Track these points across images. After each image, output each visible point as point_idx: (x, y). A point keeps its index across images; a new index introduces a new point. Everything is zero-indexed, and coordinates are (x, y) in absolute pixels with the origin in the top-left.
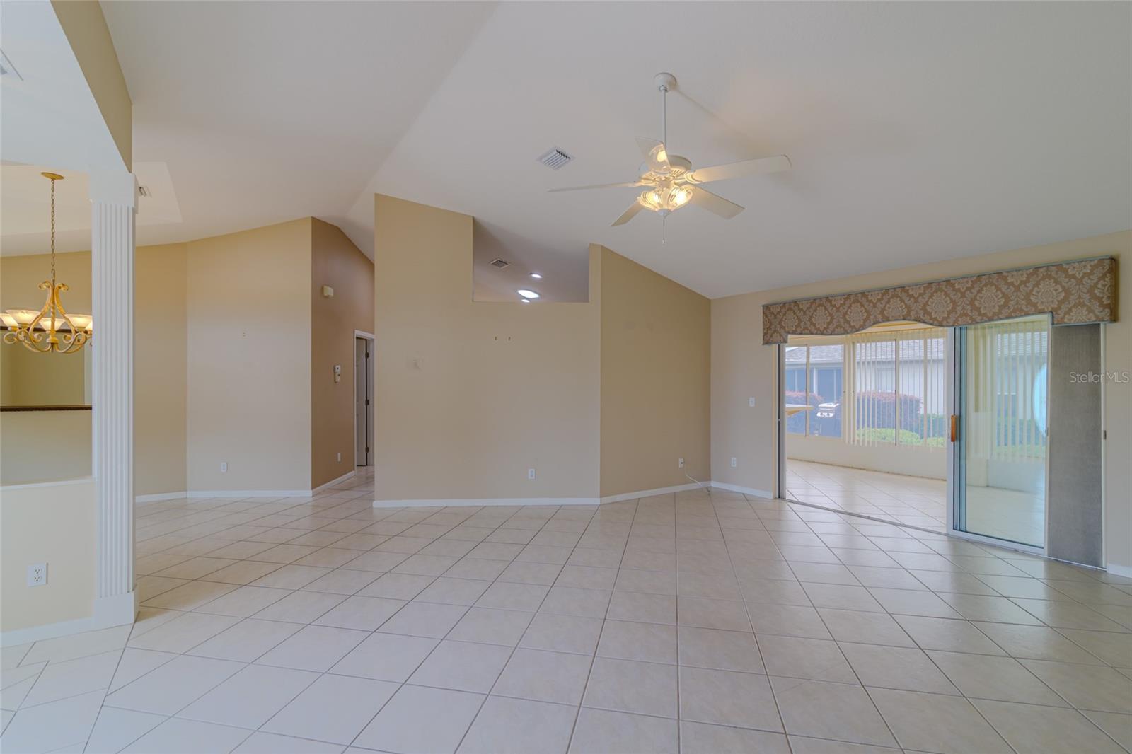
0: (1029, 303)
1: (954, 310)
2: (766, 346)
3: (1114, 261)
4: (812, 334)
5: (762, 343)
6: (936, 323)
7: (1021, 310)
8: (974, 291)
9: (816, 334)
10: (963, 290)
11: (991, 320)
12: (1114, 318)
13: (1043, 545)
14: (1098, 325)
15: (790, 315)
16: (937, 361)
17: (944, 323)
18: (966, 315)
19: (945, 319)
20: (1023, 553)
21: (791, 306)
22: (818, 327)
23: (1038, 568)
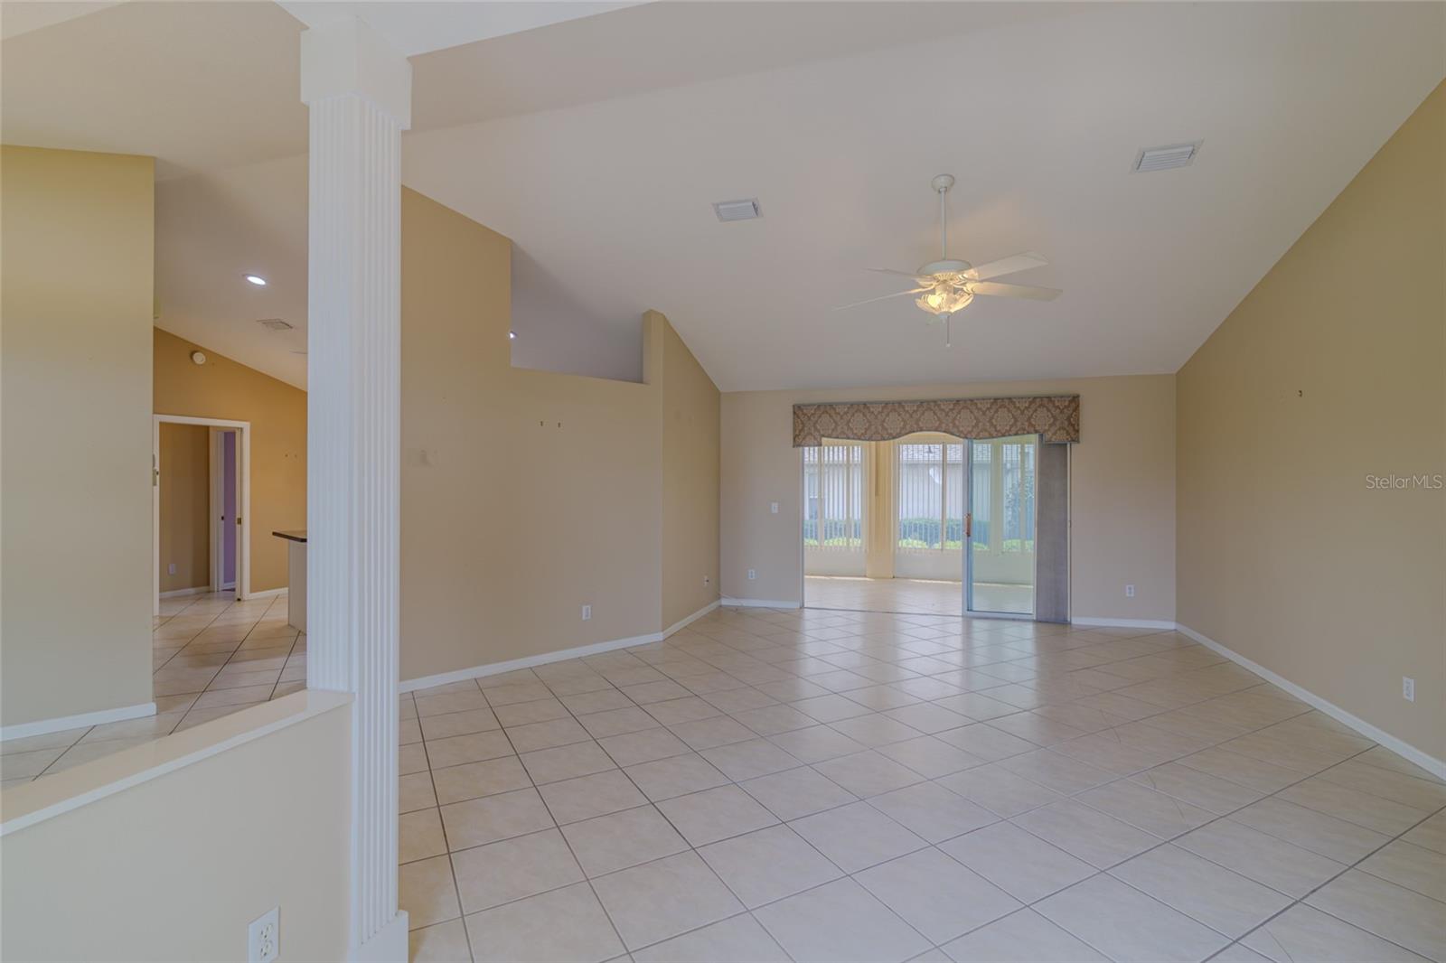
0: (1031, 425)
1: (977, 425)
2: (796, 449)
3: (1075, 399)
4: (848, 438)
5: (792, 445)
6: (962, 435)
7: (1024, 429)
8: (992, 411)
9: (854, 439)
10: (984, 409)
11: (1003, 435)
12: (1076, 440)
13: (1031, 612)
14: (1066, 444)
15: (825, 418)
16: (954, 465)
17: (969, 436)
18: (986, 430)
19: (970, 432)
20: (1019, 620)
21: (827, 408)
22: (855, 431)
23: (1029, 630)
